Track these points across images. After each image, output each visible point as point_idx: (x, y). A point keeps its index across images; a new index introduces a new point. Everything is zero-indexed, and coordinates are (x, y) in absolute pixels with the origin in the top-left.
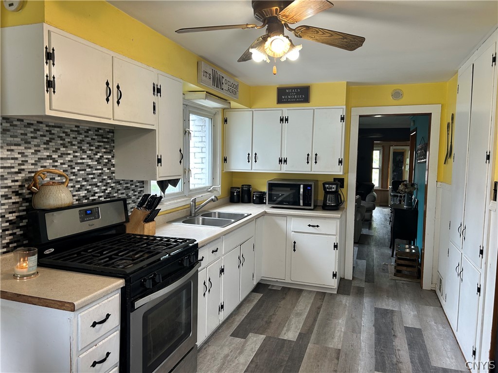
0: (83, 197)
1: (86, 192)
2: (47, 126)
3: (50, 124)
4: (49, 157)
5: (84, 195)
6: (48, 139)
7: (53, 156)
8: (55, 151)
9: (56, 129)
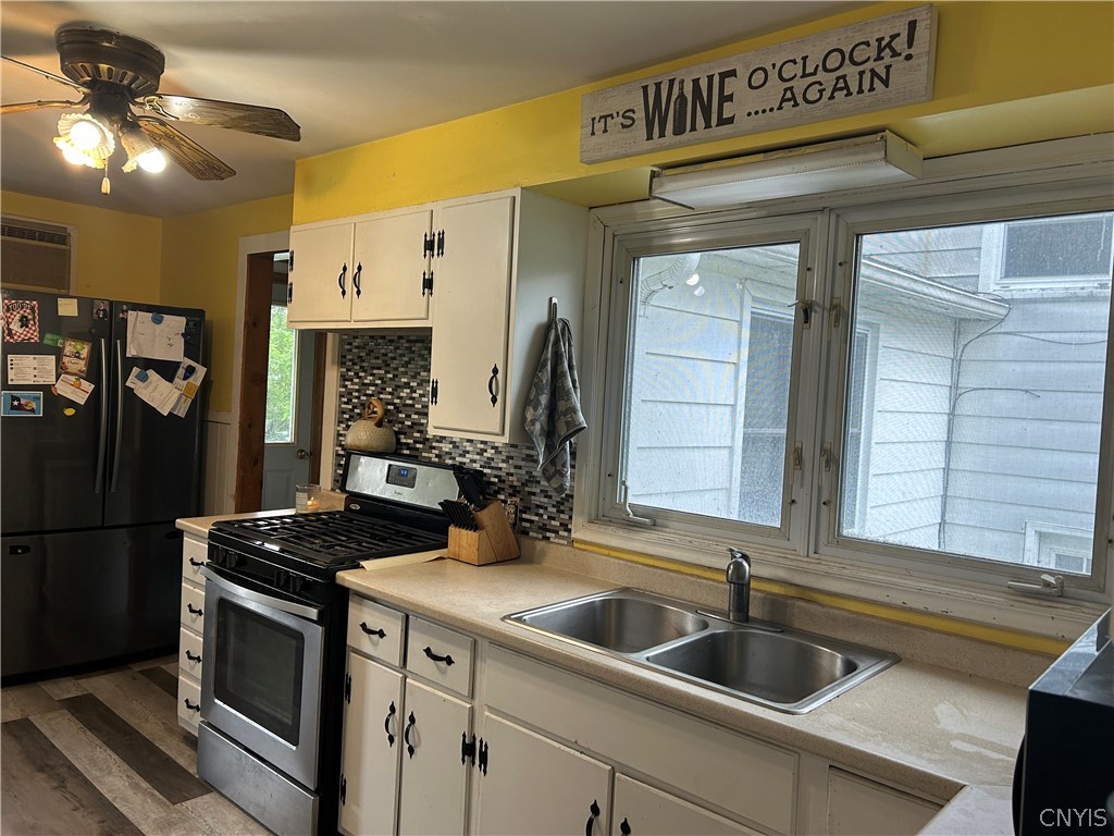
0: (447, 453)
1: (451, 446)
2: (408, 341)
3: (411, 338)
4: (407, 385)
5: (447, 450)
6: (407, 359)
7: (412, 384)
8: (414, 377)
9: (417, 345)
